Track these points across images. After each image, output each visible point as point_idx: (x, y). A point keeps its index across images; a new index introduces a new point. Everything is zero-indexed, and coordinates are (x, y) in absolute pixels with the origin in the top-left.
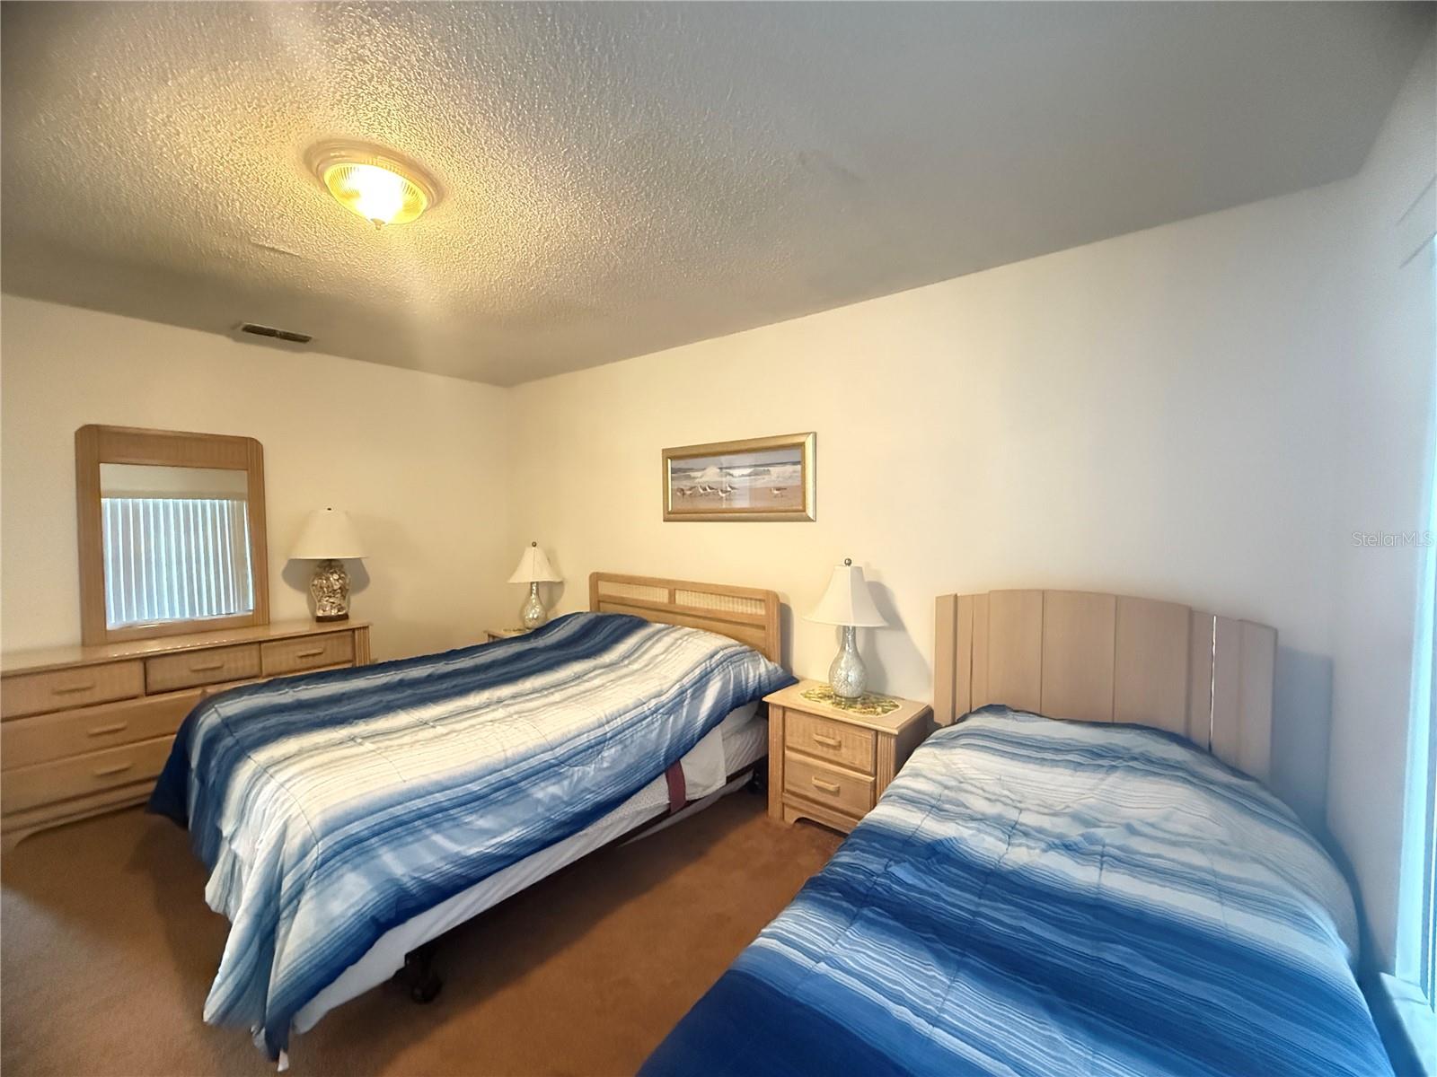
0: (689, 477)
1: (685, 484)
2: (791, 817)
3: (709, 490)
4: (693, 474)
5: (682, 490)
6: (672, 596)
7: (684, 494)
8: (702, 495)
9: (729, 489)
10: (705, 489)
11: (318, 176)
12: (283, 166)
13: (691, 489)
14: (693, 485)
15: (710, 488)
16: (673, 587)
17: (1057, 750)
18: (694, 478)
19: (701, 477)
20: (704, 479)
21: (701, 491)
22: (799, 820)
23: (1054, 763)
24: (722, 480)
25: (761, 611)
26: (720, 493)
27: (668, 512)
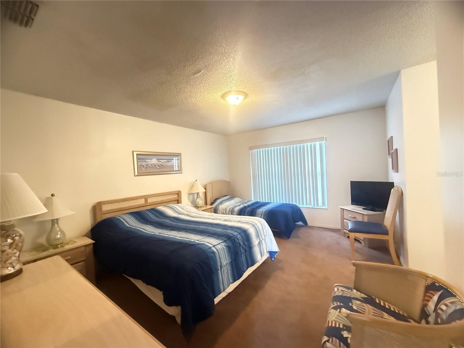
0: (146, 161)
1: (144, 164)
3: (153, 165)
4: (147, 160)
6: (146, 201)
7: (143, 167)
8: (151, 167)
9: (160, 165)
10: (152, 165)
13: (147, 165)
14: (147, 164)
15: (154, 165)
16: (146, 197)
18: (148, 162)
19: (150, 162)
20: (151, 162)
21: (151, 166)
24: (158, 163)
25: (176, 196)
26: (157, 167)
27: (138, 173)
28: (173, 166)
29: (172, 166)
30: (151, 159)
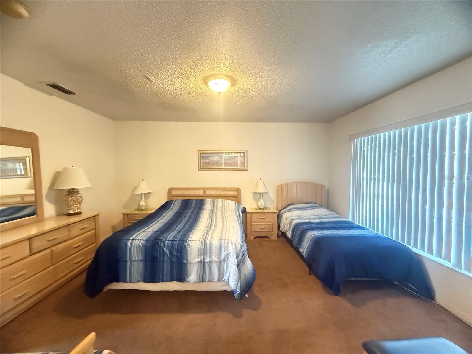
0: (208, 159)
1: (207, 161)
2: (253, 237)
4: (209, 158)
5: (206, 162)
6: (205, 192)
7: (206, 163)
8: (213, 164)
10: (214, 162)
11: (206, 84)
12: (200, 85)
13: (209, 162)
15: (216, 162)
16: (205, 190)
17: (306, 208)
18: (211, 159)
20: (214, 160)
22: (255, 238)
23: (307, 210)
24: (220, 160)
25: (235, 193)
26: (219, 164)
27: (201, 169)
28: (237, 164)
29: (235, 163)
30: (214, 157)
